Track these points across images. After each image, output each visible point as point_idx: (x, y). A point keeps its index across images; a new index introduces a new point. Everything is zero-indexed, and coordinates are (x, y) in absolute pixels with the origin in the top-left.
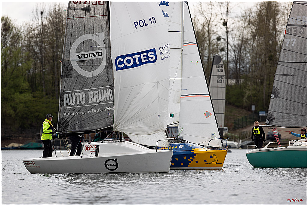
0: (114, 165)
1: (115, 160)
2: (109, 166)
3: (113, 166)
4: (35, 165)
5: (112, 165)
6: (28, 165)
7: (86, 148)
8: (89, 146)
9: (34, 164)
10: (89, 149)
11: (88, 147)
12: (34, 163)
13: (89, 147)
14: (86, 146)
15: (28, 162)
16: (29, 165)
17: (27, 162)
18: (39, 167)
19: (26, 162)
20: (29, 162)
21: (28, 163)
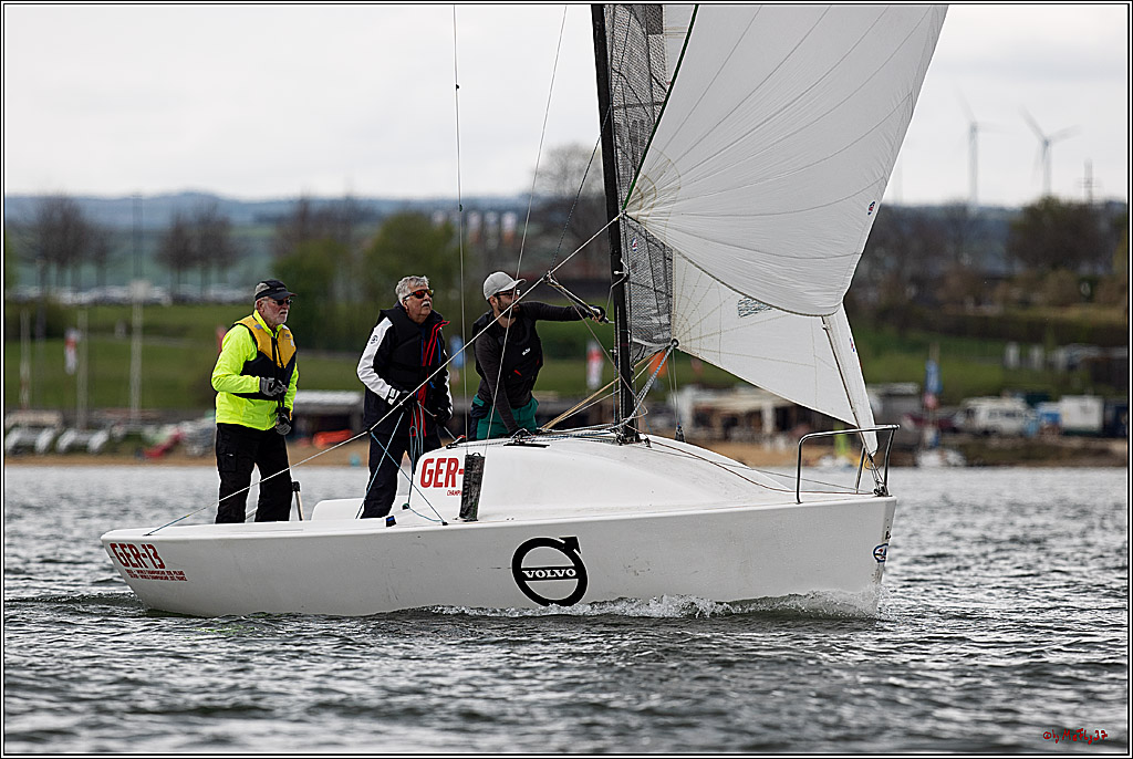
0: (566, 577)
1: (569, 546)
2: (535, 578)
3: (558, 578)
4: (162, 566)
5: (553, 572)
6: (131, 567)
7: (431, 472)
8: (444, 460)
9: (157, 562)
10: (441, 478)
11: (438, 466)
12: (155, 554)
13: (444, 466)
14: (432, 461)
15: (128, 550)
16: (134, 565)
17: (123, 546)
18: (181, 576)
19: (119, 550)
20: (131, 547)
21: (128, 555)
